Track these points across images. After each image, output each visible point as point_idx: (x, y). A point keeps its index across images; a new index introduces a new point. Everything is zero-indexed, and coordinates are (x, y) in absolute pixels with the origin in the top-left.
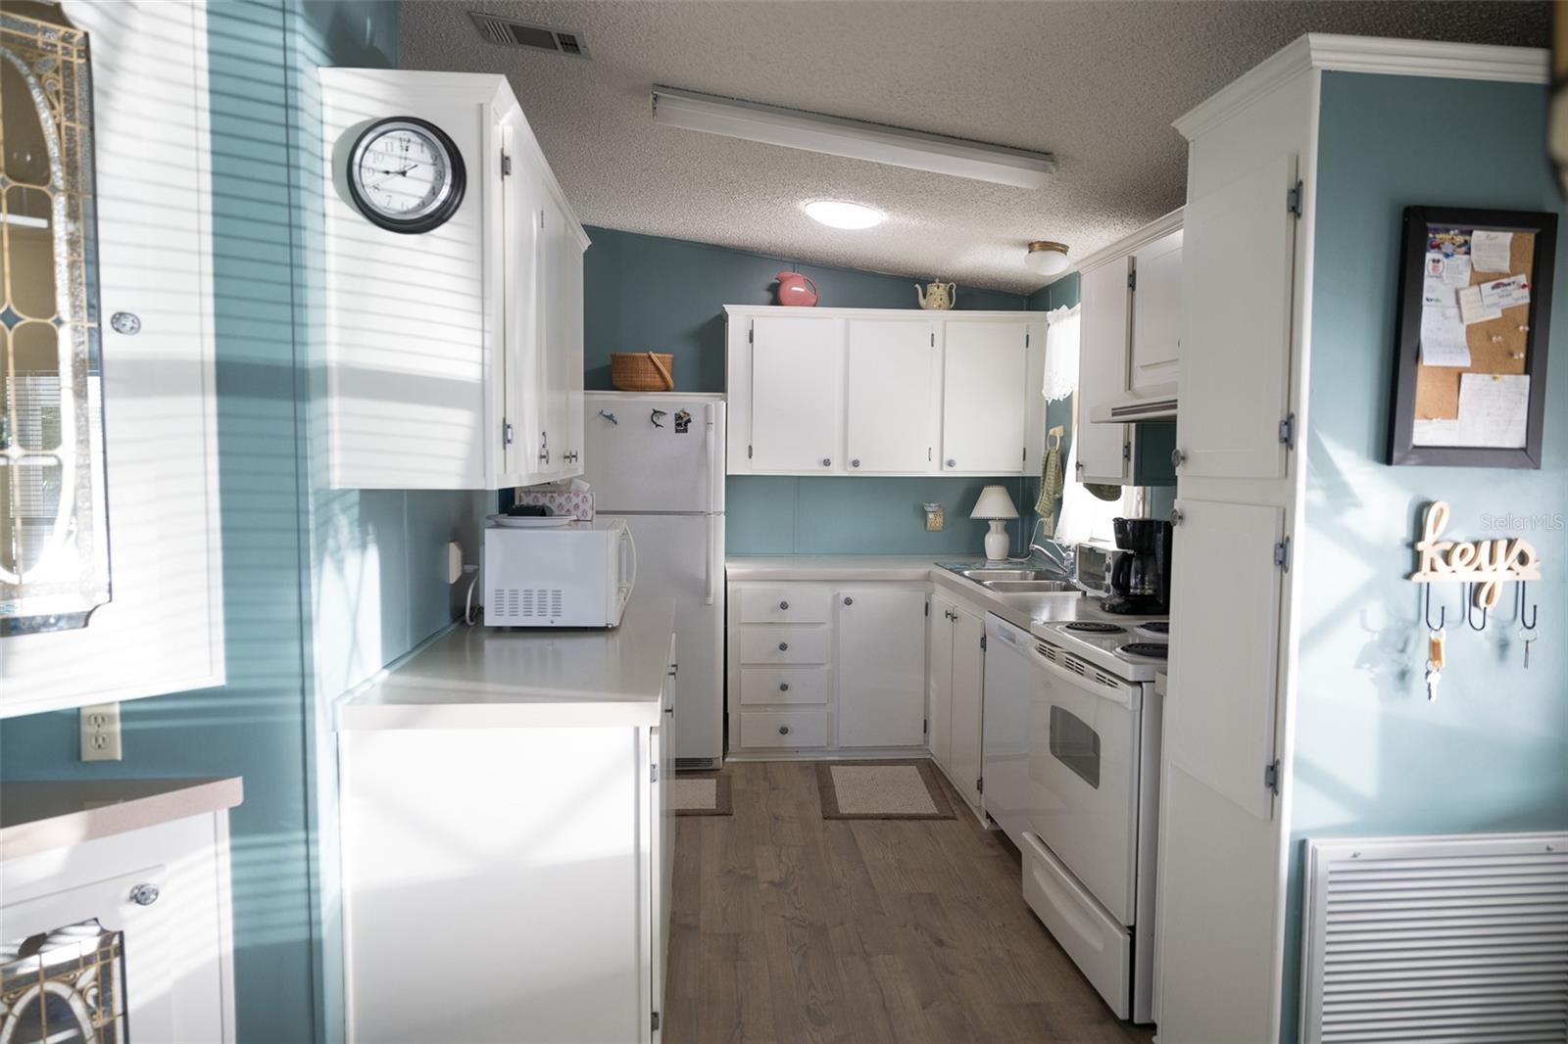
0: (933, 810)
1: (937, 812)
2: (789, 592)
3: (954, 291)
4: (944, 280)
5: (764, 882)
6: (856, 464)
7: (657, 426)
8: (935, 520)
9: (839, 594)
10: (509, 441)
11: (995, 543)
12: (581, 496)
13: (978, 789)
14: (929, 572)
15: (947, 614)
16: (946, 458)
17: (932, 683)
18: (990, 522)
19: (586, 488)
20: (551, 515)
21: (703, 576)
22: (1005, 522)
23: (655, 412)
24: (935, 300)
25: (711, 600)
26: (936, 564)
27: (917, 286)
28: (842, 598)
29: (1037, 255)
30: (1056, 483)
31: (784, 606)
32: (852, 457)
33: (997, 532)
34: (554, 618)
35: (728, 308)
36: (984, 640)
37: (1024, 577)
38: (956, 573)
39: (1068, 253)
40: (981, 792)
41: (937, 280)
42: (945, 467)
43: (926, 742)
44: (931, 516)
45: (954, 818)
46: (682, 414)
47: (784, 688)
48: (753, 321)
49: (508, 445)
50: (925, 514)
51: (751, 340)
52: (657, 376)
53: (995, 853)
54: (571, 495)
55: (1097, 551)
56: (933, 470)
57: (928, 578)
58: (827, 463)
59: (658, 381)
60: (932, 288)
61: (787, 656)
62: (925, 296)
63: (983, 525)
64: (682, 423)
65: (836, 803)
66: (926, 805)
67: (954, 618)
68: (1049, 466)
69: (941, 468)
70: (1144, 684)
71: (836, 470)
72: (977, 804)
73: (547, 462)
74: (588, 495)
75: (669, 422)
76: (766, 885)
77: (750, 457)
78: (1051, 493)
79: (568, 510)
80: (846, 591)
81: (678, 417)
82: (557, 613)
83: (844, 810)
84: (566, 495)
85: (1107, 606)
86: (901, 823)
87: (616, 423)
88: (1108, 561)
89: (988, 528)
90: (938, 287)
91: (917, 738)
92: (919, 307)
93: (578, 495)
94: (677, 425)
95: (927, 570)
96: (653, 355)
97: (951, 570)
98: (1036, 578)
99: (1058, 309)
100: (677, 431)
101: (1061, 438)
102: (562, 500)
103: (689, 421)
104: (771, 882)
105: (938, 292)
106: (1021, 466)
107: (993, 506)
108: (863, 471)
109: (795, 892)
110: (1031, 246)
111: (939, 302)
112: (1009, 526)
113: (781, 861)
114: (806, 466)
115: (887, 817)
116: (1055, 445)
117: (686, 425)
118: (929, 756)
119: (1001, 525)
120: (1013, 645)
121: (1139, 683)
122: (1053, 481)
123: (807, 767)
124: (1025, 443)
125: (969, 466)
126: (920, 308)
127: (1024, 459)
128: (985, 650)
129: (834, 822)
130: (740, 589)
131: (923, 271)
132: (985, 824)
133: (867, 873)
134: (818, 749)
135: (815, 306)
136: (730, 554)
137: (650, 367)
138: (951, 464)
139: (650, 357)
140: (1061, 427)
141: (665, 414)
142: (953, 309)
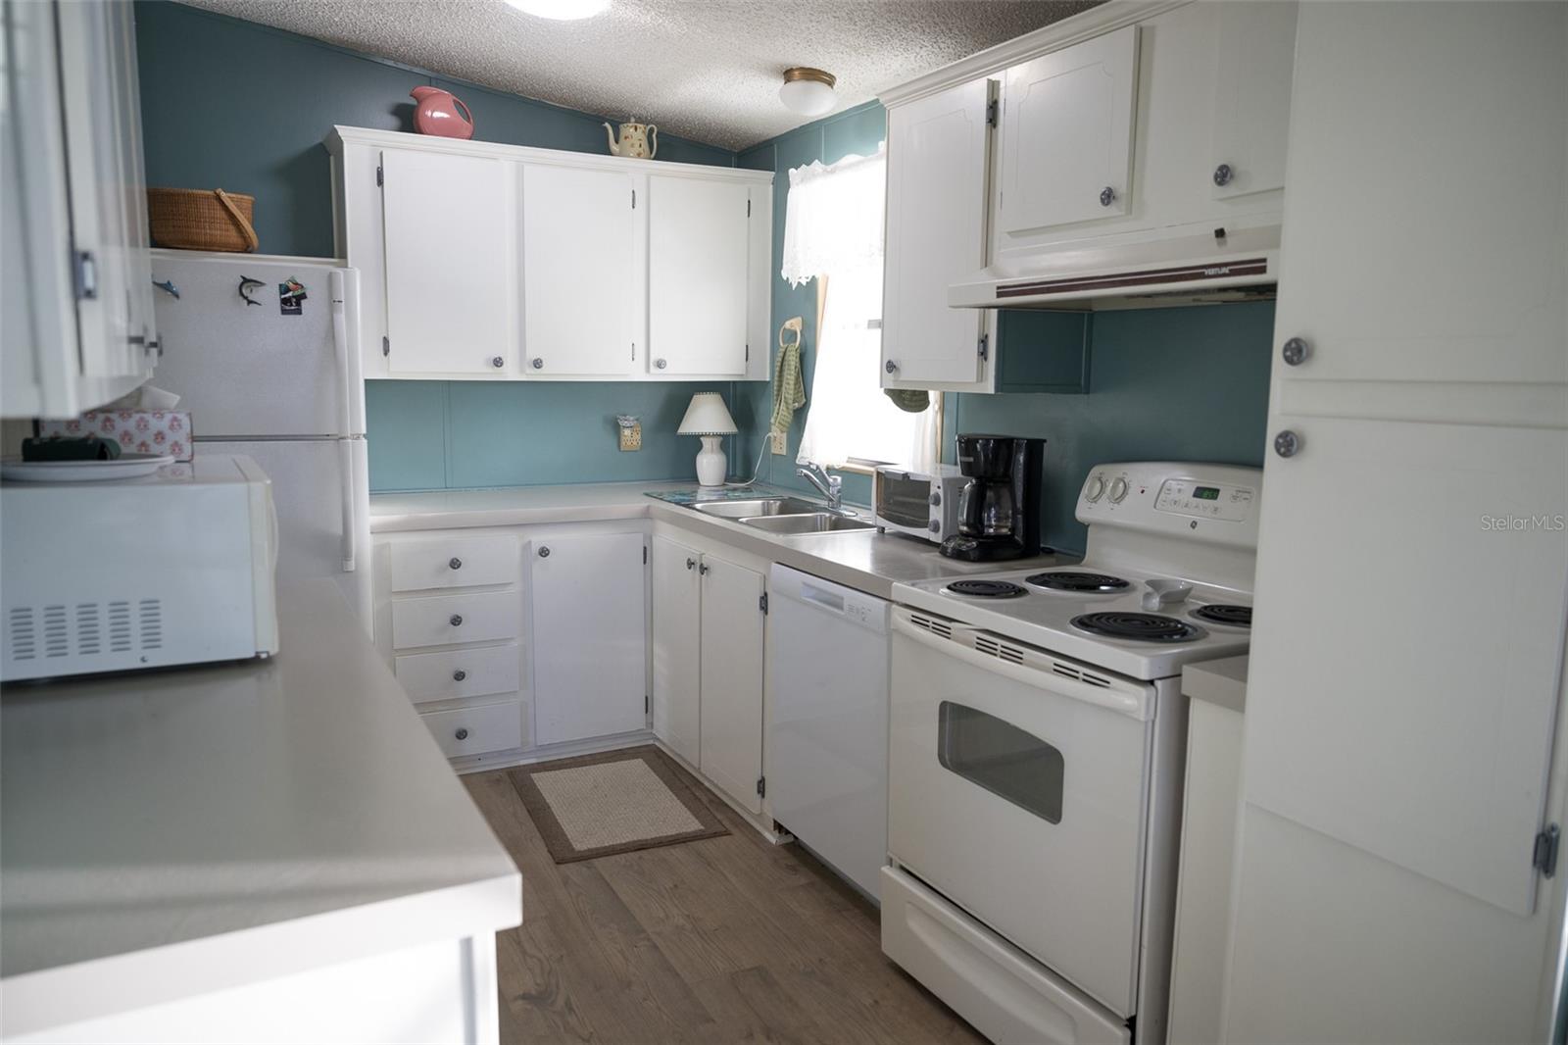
0: (694, 825)
1: (702, 828)
2: (462, 544)
3: (654, 136)
4: (640, 120)
5: (516, 999)
6: (537, 364)
7: (250, 302)
8: (631, 437)
9: (530, 542)
10: (90, 294)
11: (710, 465)
12: (168, 417)
13: (759, 792)
14: (648, 507)
15: (690, 564)
16: (654, 357)
17: (657, 649)
18: (702, 439)
19: (175, 402)
20: (116, 458)
21: (339, 531)
22: (721, 439)
23: (246, 281)
24: (632, 145)
25: (352, 565)
26: (647, 495)
27: (607, 124)
28: (536, 548)
29: (797, 86)
30: (795, 389)
31: (455, 564)
32: (532, 355)
33: (712, 451)
34: (147, 653)
35: (342, 131)
36: (764, 598)
37: (766, 511)
38: (684, 506)
39: (835, 87)
40: (763, 796)
41: (633, 120)
42: (653, 369)
43: (651, 725)
44: (627, 432)
45: (729, 834)
46: (291, 285)
47: (459, 676)
48: (381, 154)
49: (85, 304)
50: (616, 428)
51: (380, 182)
52: (231, 227)
53: (803, 881)
54: (148, 416)
55: (911, 478)
56: (637, 374)
57: (647, 515)
58: (498, 362)
59: (233, 237)
60: (628, 130)
61: (462, 633)
62: (617, 142)
63: (695, 443)
64: (292, 301)
65: (564, 834)
66: (682, 820)
67: (703, 569)
68: (786, 368)
69: (648, 370)
70: (1158, 684)
71: (511, 373)
72: (756, 811)
73: (160, 353)
74: (180, 416)
75: (270, 296)
76: (520, 1002)
77: (386, 354)
78: (791, 402)
79: (143, 444)
80: (539, 538)
81: (284, 289)
82: (152, 641)
83: (580, 846)
84: (137, 417)
85: (949, 550)
86: (662, 852)
87: (177, 296)
88: (933, 490)
89: (700, 447)
90: (636, 129)
91: (635, 720)
92: (608, 152)
93: (162, 416)
94: (285, 301)
95: (646, 504)
96: (223, 195)
97: (678, 503)
98: (781, 512)
99: (808, 165)
100: (284, 312)
101: (801, 332)
102: (131, 424)
103: (303, 296)
104: (525, 997)
105: (634, 134)
106: (744, 368)
107: (707, 418)
108: (550, 373)
109: (568, 1005)
110: (788, 75)
111: (637, 149)
112: (725, 442)
113: (524, 952)
114: (472, 368)
115: (641, 846)
116: (795, 341)
117: (298, 304)
118: (651, 742)
119: (716, 441)
120: (842, 613)
121: (1152, 682)
122: (792, 387)
123: (498, 781)
124: (747, 340)
125: (681, 369)
126: (610, 153)
127: (747, 360)
128: (766, 613)
129: (571, 865)
130: (389, 544)
131: (614, 105)
132: (772, 838)
133: (655, 947)
134: (513, 752)
135: (470, 139)
136: (377, 493)
137: (221, 214)
138: (660, 364)
139: (218, 198)
140: (800, 319)
141: (262, 284)
142: (654, 159)
